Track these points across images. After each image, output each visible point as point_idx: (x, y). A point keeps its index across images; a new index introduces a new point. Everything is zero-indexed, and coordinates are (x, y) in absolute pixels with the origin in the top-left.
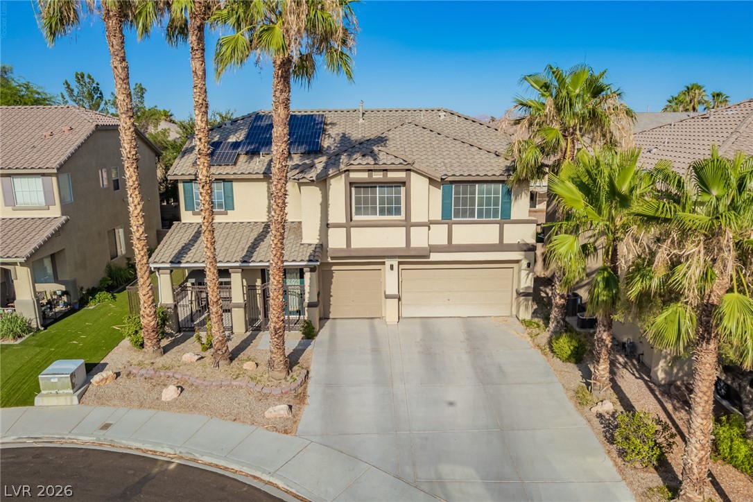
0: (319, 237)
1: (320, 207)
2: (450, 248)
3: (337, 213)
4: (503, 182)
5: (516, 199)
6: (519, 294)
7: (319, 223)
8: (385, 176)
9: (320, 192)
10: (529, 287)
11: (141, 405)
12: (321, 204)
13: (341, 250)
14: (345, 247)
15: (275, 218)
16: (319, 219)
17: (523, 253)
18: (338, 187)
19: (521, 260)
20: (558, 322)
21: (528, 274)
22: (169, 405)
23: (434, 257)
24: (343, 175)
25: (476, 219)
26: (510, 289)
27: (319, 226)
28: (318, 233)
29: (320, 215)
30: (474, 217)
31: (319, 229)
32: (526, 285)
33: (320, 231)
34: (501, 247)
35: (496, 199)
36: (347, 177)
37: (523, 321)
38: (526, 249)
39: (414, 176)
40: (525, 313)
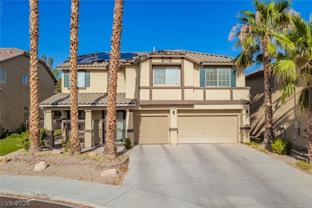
0: (134, 96)
1: (135, 80)
2: (205, 102)
3: (145, 81)
4: (230, 66)
5: (238, 76)
6: (241, 129)
7: (135, 88)
8: (170, 62)
9: (136, 72)
10: (247, 125)
11: (19, 174)
12: (136, 79)
13: (147, 101)
14: (149, 100)
16: (135, 86)
17: (243, 105)
18: (145, 67)
19: (242, 110)
20: (270, 137)
21: (247, 117)
22: (38, 173)
23: (197, 107)
24: (148, 61)
25: (218, 86)
26: (236, 127)
28: (134, 94)
29: (135, 84)
30: (217, 86)
31: (134, 91)
32: (246, 124)
33: (135, 93)
34: (232, 102)
35: (228, 76)
36: (151, 62)
37: (246, 143)
38: (244, 103)
39: (185, 62)
40: (247, 140)
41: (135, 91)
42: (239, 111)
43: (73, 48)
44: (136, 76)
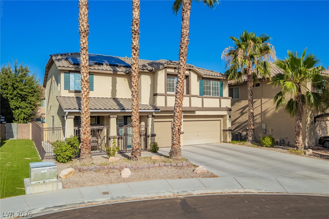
0: (149, 102)
1: (150, 86)
2: (203, 109)
3: (161, 89)
4: (219, 80)
5: (224, 88)
6: (224, 131)
7: (150, 95)
9: (150, 79)
10: (230, 127)
12: (150, 85)
13: (163, 107)
14: (165, 106)
15: (183, 66)
17: (227, 112)
18: (161, 76)
19: (226, 115)
21: (229, 121)
23: (197, 113)
24: (164, 70)
25: (211, 96)
26: (219, 130)
27: (149, 96)
28: (149, 100)
29: (150, 91)
30: (211, 95)
32: (229, 127)
33: (150, 99)
34: (220, 109)
35: (218, 88)
36: (166, 71)
37: (229, 142)
38: (228, 110)
39: (192, 73)
40: (229, 139)
41: (150, 97)
42: (222, 116)
43: (137, 53)
44: (150, 83)
